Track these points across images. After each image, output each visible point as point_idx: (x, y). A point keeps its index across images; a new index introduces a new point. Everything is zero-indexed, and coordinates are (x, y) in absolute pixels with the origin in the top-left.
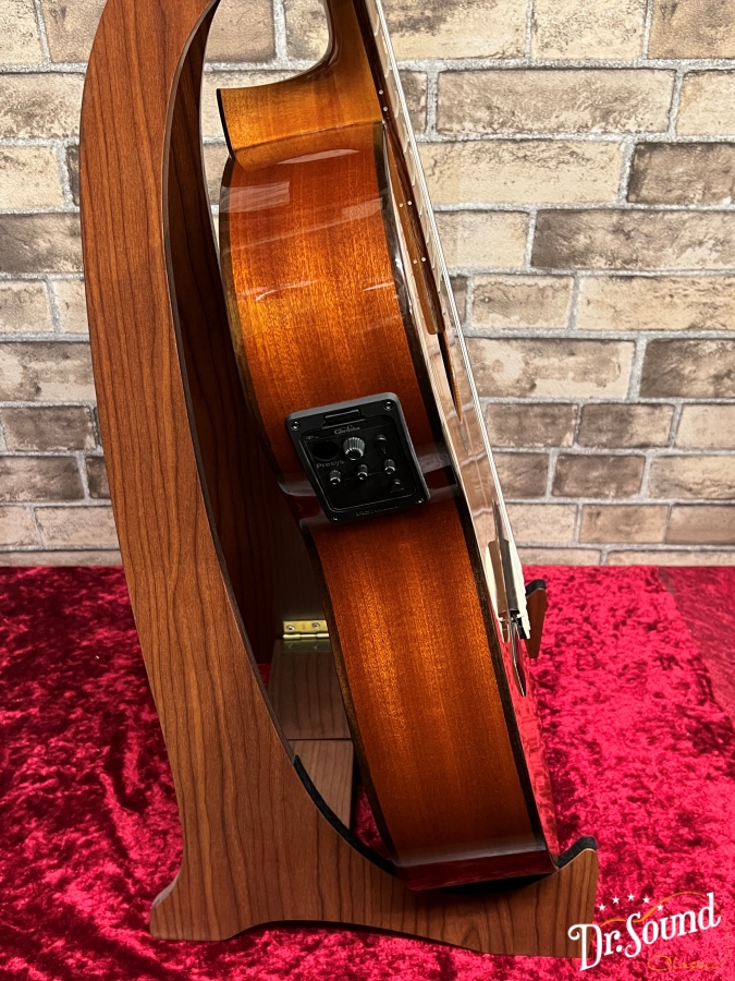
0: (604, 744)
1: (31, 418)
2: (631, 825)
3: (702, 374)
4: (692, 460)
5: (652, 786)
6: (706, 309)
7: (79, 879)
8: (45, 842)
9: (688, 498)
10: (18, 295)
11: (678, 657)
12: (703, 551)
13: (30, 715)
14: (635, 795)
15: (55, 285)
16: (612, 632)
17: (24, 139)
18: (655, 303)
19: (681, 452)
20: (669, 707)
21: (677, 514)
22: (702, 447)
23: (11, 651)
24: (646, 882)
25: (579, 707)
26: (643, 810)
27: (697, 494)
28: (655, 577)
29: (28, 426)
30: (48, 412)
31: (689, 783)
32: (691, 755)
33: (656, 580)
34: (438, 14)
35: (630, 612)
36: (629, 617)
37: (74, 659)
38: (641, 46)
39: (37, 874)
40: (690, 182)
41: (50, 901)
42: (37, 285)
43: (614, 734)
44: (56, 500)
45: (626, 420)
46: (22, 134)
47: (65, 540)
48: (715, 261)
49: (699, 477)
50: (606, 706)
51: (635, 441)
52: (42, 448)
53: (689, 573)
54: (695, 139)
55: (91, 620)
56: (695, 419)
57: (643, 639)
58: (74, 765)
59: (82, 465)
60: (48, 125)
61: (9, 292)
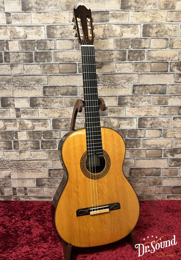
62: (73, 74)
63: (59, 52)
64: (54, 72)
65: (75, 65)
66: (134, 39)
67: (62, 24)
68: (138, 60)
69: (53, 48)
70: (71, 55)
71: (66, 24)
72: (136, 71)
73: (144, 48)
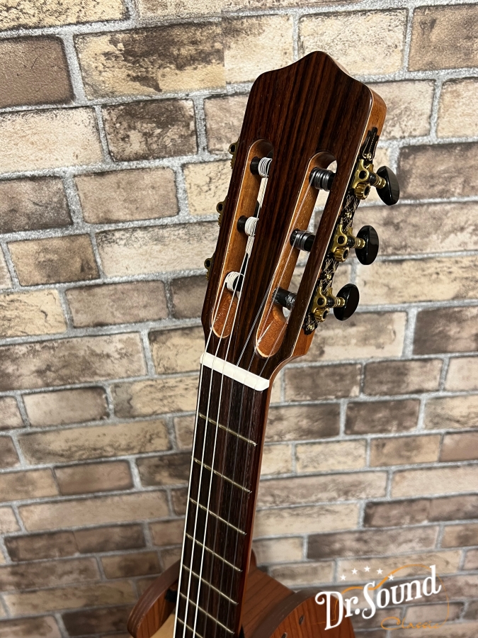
40: (402, 516)
54: (403, 498)
56: (416, 612)
62: (119, 492)
63: (44, 433)
64: (38, 493)
65: (122, 467)
66: (375, 365)
67: (36, 339)
68: (389, 431)
69: (14, 421)
70: (99, 439)
71: (57, 337)
72: (377, 463)
73: (419, 391)
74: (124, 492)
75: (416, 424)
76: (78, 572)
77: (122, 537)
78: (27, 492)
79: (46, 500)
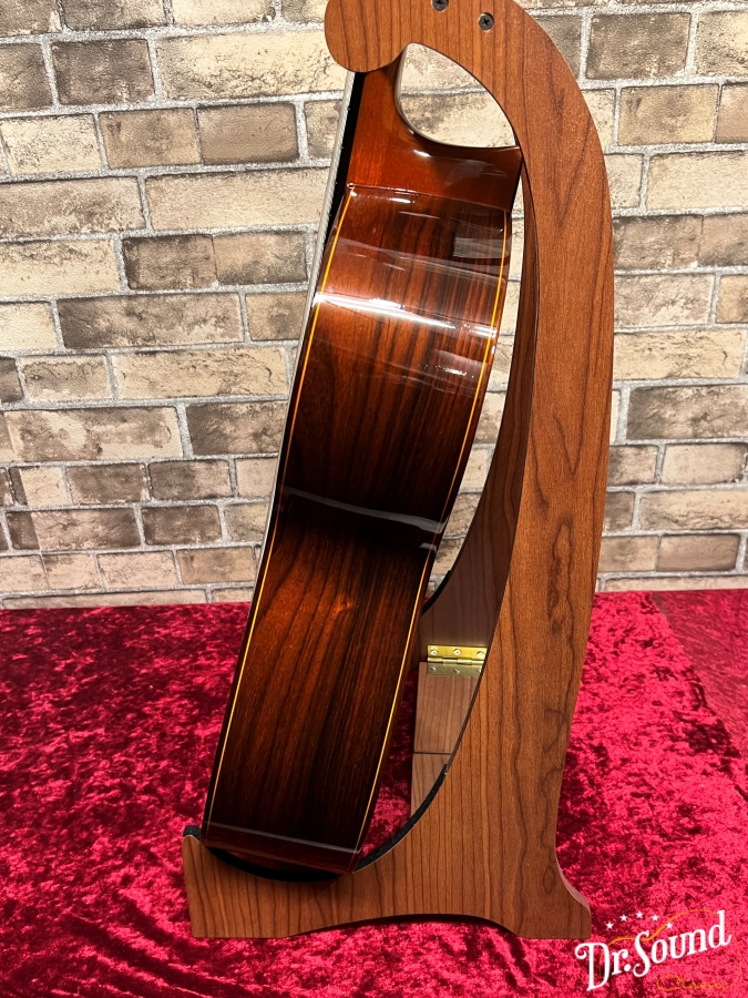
0: (610, 748)
1: (94, 475)
2: (636, 818)
3: (681, 418)
4: (677, 494)
5: (654, 783)
6: (680, 360)
7: (141, 877)
8: (110, 846)
9: (675, 529)
10: (81, 367)
11: (673, 670)
12: (691, 577)
13: (96, 734)
14: (639, 791)
15: (113, 358)
16: (612, 650)
17: (86, 234)
18: (636, 355)
19: (666, 488)
20: (666, 713)
21: (665, 543)
22: (685, 482)
23: (79, 679)
24: (652, 867)
25: (585, 716)
26: (646, 804)
27: (683, 525)
28: (649, 600)
29: (92, 482)
30: (108, 469)
31: (686, 779)
32: (688, 754)
33: (651, 603)
34: (437, 115)
35: (628, 632)
36: (628, 636)
37: (134, 685)
38: (612, 135)
39: (102, 874)
40: (661, 249)
41: (115, 896)
42: (98, 359)
43: (619, 738)
44: (116, 548)
45: (615, 461)
46: (84, 230)
47: (124, 583)
48: (687, 317)
49: (684, 509)
50: (610, 714)
51: (625, 479)
52: (104, 500)
53: (679, 597)
54: (663, 212)
55: (149, 651)
56: (678, 457)
57: (640, 655)
58: (134, 777)
59: (138, 515)
60: (106, 222)
61: (74, 366)
74: (285, 166)
75: (684, 61)
76: (214, 319)
77: (277, 257)
78: (159, 152)
79: (183, 169)
